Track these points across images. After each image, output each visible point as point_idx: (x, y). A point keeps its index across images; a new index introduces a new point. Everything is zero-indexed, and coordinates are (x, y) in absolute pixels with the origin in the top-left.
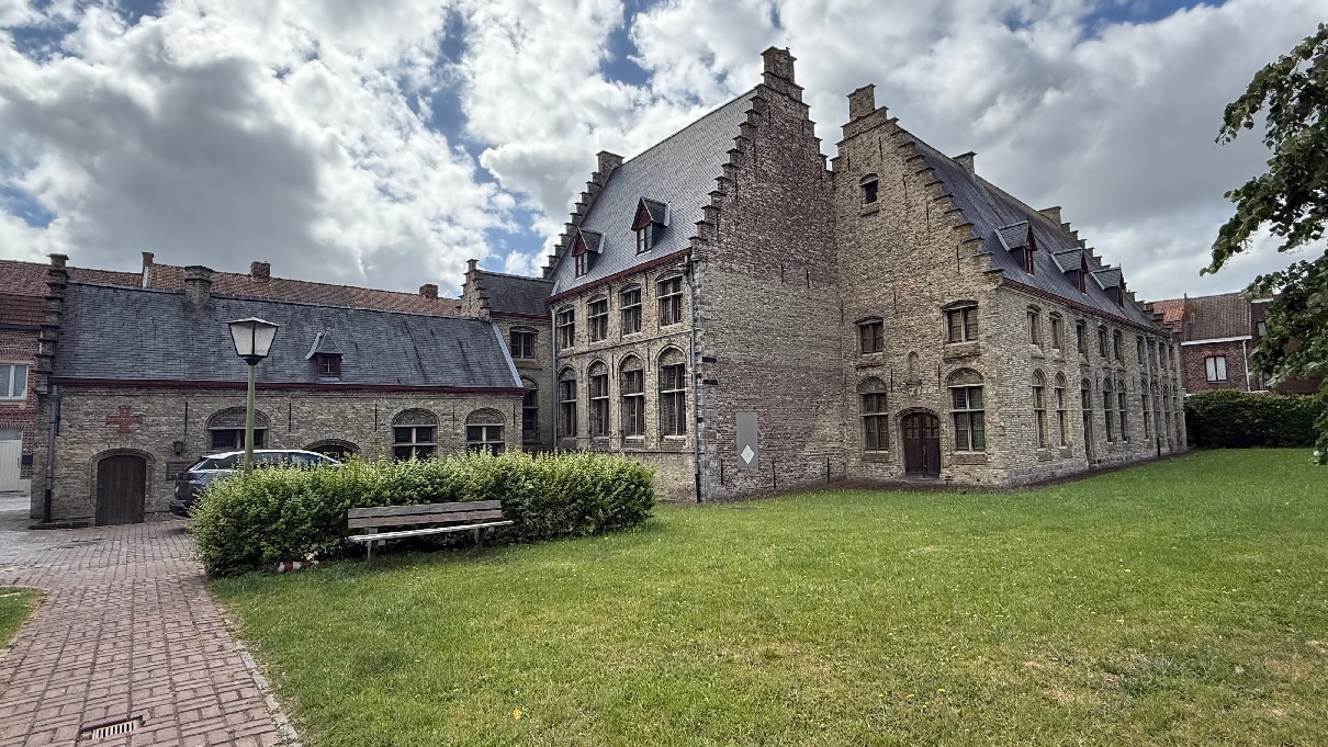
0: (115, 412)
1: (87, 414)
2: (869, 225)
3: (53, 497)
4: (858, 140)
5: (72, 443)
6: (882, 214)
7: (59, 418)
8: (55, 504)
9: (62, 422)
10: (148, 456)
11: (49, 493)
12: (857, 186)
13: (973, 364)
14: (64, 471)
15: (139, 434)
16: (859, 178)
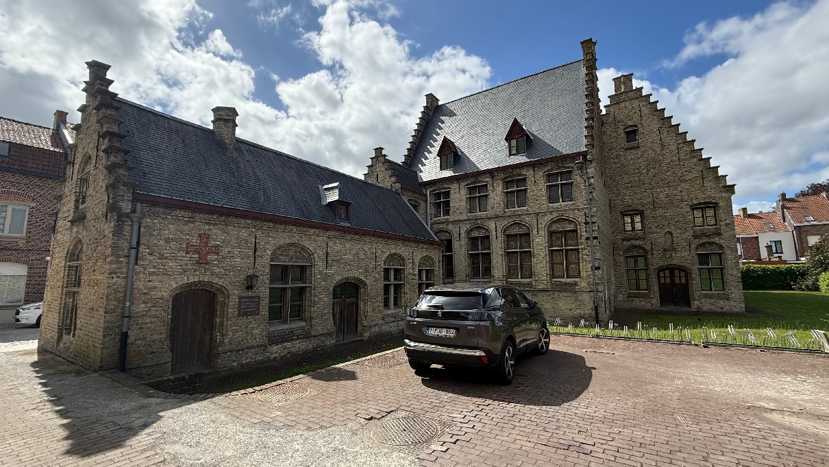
0: (195, 241)
1: (168, 241)
2: (631, 155)
3: (129, 341)
4: (622, 105)
5: (151, 274)
6: (642, 149)
7: (138, 243)
8: (131, 349)
9: (142, 248)
10: (222, 290)
11: (125, 336)
12: (621, 131)
13: (716, 240)
14: (142, 307)
15: (216, 265)
16: (623, 128)
